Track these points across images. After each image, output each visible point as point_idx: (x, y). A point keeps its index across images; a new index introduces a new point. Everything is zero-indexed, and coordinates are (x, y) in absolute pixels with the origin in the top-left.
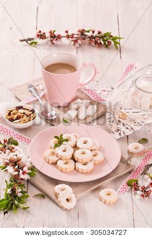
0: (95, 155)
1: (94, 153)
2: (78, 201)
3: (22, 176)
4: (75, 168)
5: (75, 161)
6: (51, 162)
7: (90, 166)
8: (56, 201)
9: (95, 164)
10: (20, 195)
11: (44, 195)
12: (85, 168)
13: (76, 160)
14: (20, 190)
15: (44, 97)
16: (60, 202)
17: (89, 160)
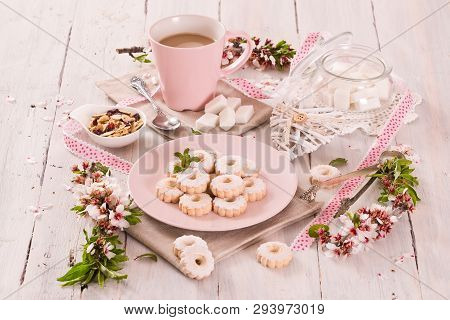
0: (249, 186)
1: (247, 182)
2: (218, 264)
3: (114, 222)
4: (213, 209)
5: (213, 197)
6: (168, 199)
7: (240, 204)
8: (178, 265)
9: (249, 201)
10: (110, 255)
11: (155, 256)
12: (230, 207)
13: (214, 193)
14: (111, 247)
15: (158, 95)
16: (184, 265)
17: (237, 193)
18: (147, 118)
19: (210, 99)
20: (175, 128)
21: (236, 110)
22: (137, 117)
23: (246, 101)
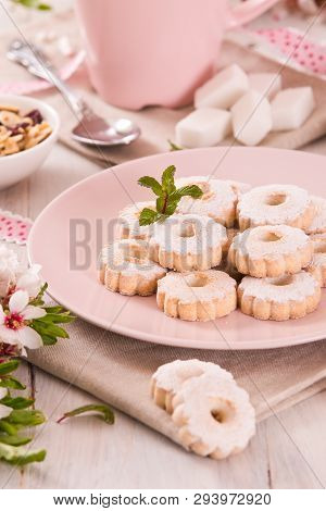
2: (262, 424)
4: (238, 306)
5: (239, 277)
6: (130, 287)
7: (305, 289)
8: (166, 426)
9: (324, 286)
11: (108, 411)
12: (282, 296)
13: (242, 268)
15: (79, 78)
16: (183, 423)
17: (295, 266)
18: (59, 118)
19: (207, 76)
20: (127, 140)
21: (271, 98)
22: (37, 117)
23: (291, 79)
